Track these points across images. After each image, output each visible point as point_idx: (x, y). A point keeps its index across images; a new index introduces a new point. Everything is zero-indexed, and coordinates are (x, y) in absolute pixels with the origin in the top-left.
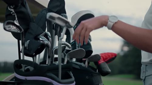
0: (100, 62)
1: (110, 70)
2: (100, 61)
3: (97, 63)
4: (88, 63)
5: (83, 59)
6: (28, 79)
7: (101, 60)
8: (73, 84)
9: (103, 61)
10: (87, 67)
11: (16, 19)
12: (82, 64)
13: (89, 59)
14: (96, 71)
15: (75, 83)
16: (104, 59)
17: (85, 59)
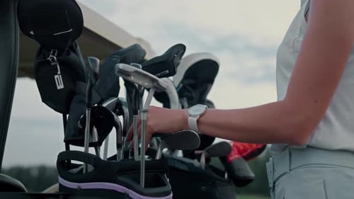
0: (231, 158)
1: (252, 175)
2: (231, 156)
3: (224, 159)
4: (208, 160)
5: (196, 152)
6: (82, 188)
7: (233, 153)
8: (167, 197)
9: (237, 156)
10: (204, 167)
11: (59, 73)
12: (195, 162)
13: (207, 151)
14: (224, 177)
15: (172, 195)
16: (240, 152)
17: (200, 152)
